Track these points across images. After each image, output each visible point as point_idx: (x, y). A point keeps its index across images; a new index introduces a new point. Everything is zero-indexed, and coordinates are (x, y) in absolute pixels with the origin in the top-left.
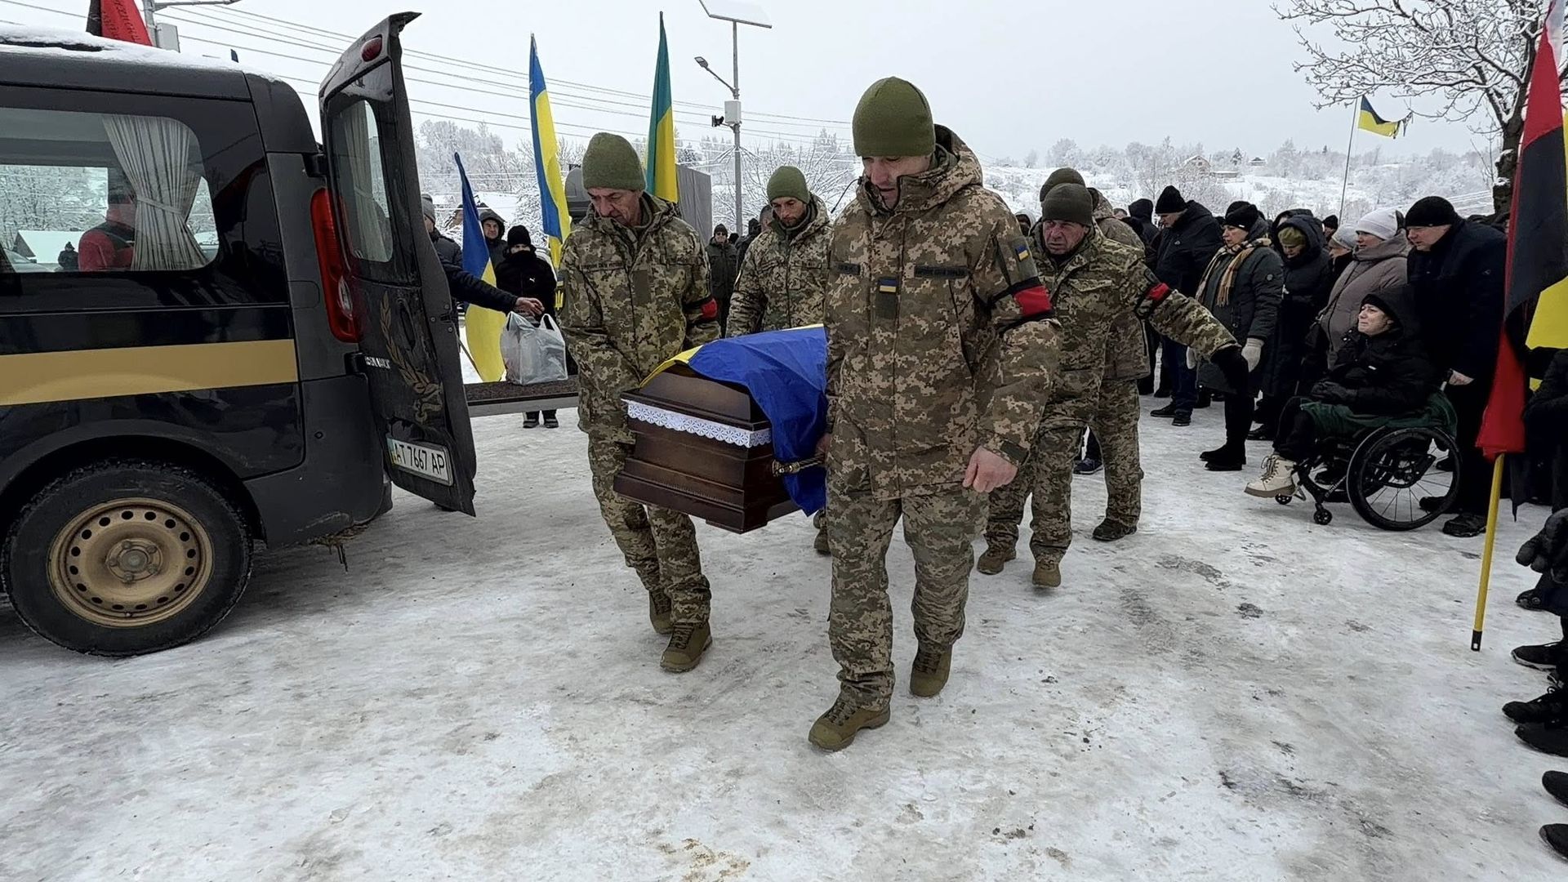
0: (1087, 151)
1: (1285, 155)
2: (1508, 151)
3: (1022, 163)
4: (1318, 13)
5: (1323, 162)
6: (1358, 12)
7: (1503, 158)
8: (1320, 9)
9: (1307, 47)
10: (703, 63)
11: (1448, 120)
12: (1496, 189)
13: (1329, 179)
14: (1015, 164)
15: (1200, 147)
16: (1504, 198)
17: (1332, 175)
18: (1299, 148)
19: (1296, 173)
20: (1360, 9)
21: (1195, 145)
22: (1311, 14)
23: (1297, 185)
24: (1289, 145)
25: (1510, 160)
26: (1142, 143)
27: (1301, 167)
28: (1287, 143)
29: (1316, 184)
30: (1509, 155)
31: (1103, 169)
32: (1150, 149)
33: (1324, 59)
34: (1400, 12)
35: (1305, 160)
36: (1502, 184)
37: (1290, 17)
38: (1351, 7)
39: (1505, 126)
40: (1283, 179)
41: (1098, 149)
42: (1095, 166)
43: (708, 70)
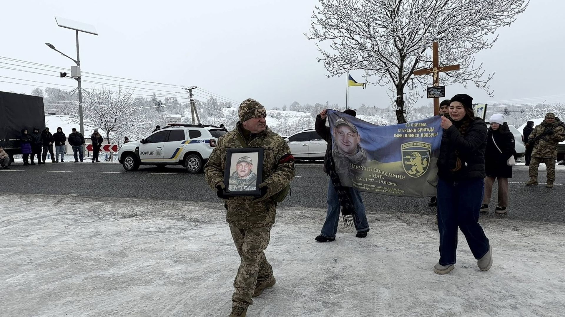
0: (302, 106)
1: (363, 108)
2: (399, 96)
3: (281, 109)
4: (321, 37)
5: (374, 110)
6: (337, 37)
7: (397, 98)
8: (322, 35)
9: (321, 52)
10: (52, 47)
11: (381, 85)
12: (397, 111)
13: (376, 116)
14: (279, 109)
15: (337, 105)
16: (400, 115)
17: (377, 115)
18: (367, 106)
19: (366, 114)
20: (337, 36)
21: (336, 104)
22: (318, 37)
23: (367, 117)
24: (363, 105)
25: (400, 99)
26: (320, 103)
27: (368, 112)
28: (363, 104)
29: (372, 117)
30: (399, 97)
31: (308, 111)
32: (322, 105)
33: (328, 57)
34: (352, 38)
35: (368, 110)
36: (398, 109)
37: (312, 39)
38: (334, 35)
39: (397, 86)
40: (363, 116)
41: (306, 105)
42: (305, 111)
43: (55, 50)
